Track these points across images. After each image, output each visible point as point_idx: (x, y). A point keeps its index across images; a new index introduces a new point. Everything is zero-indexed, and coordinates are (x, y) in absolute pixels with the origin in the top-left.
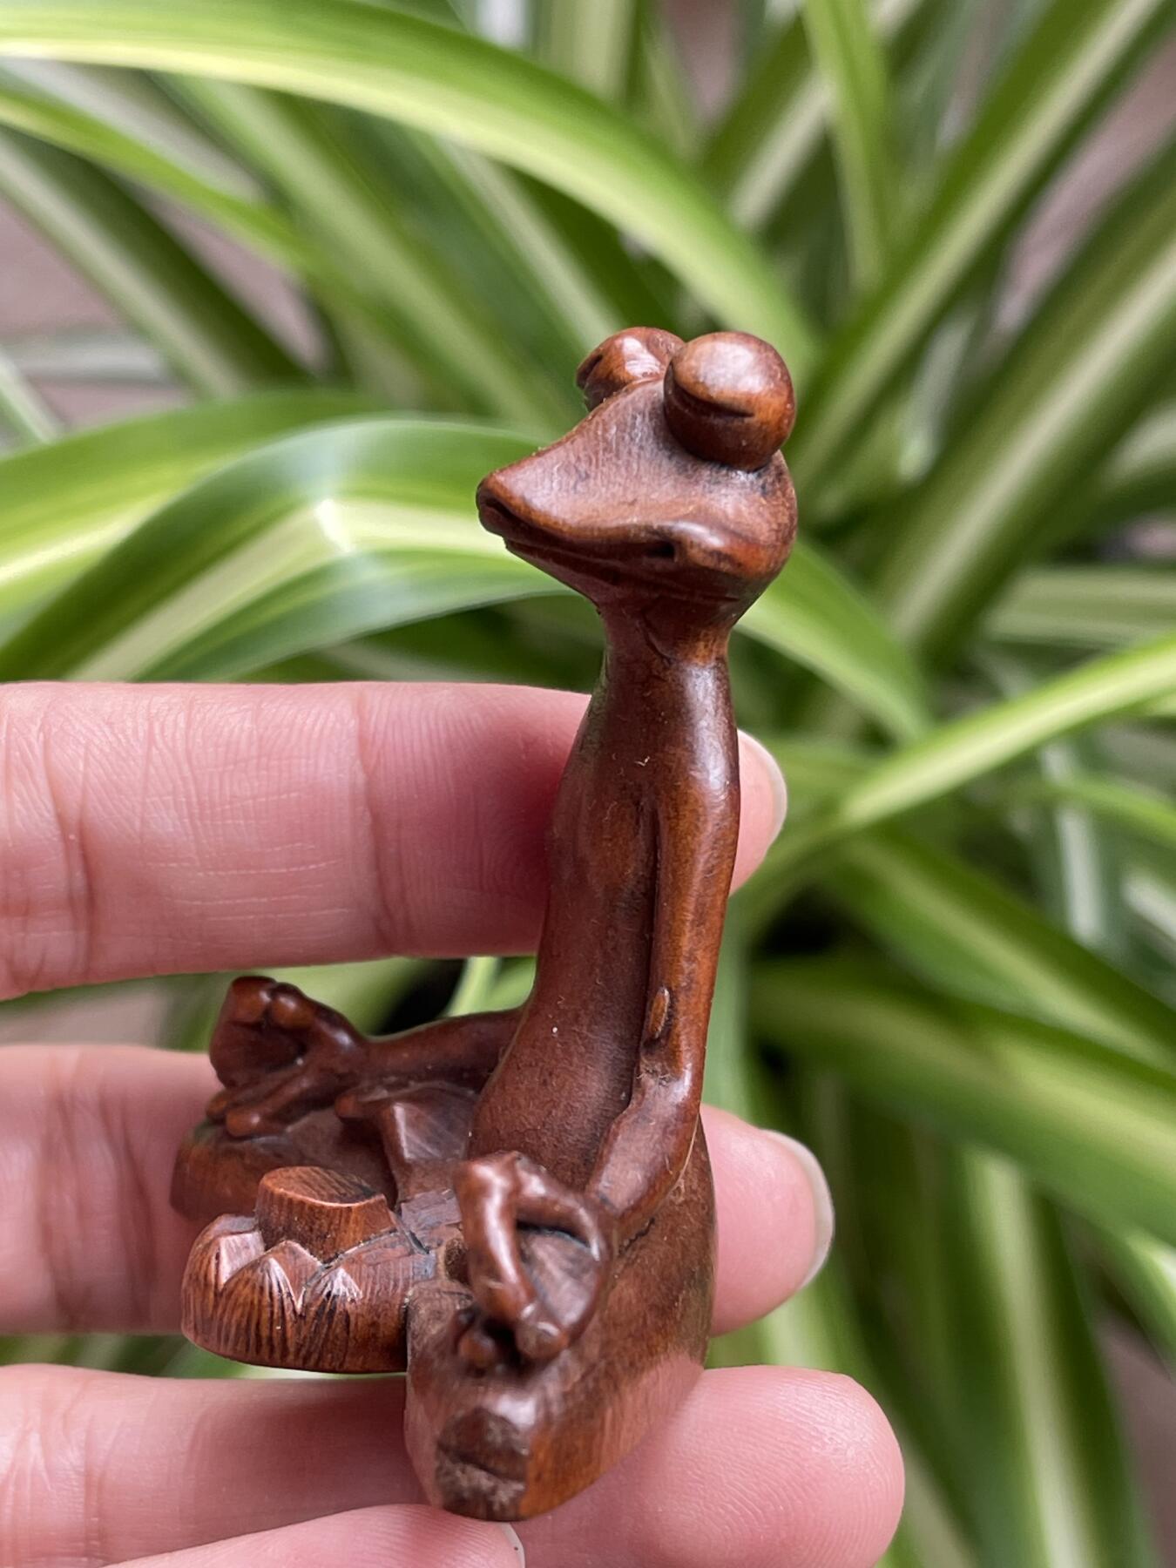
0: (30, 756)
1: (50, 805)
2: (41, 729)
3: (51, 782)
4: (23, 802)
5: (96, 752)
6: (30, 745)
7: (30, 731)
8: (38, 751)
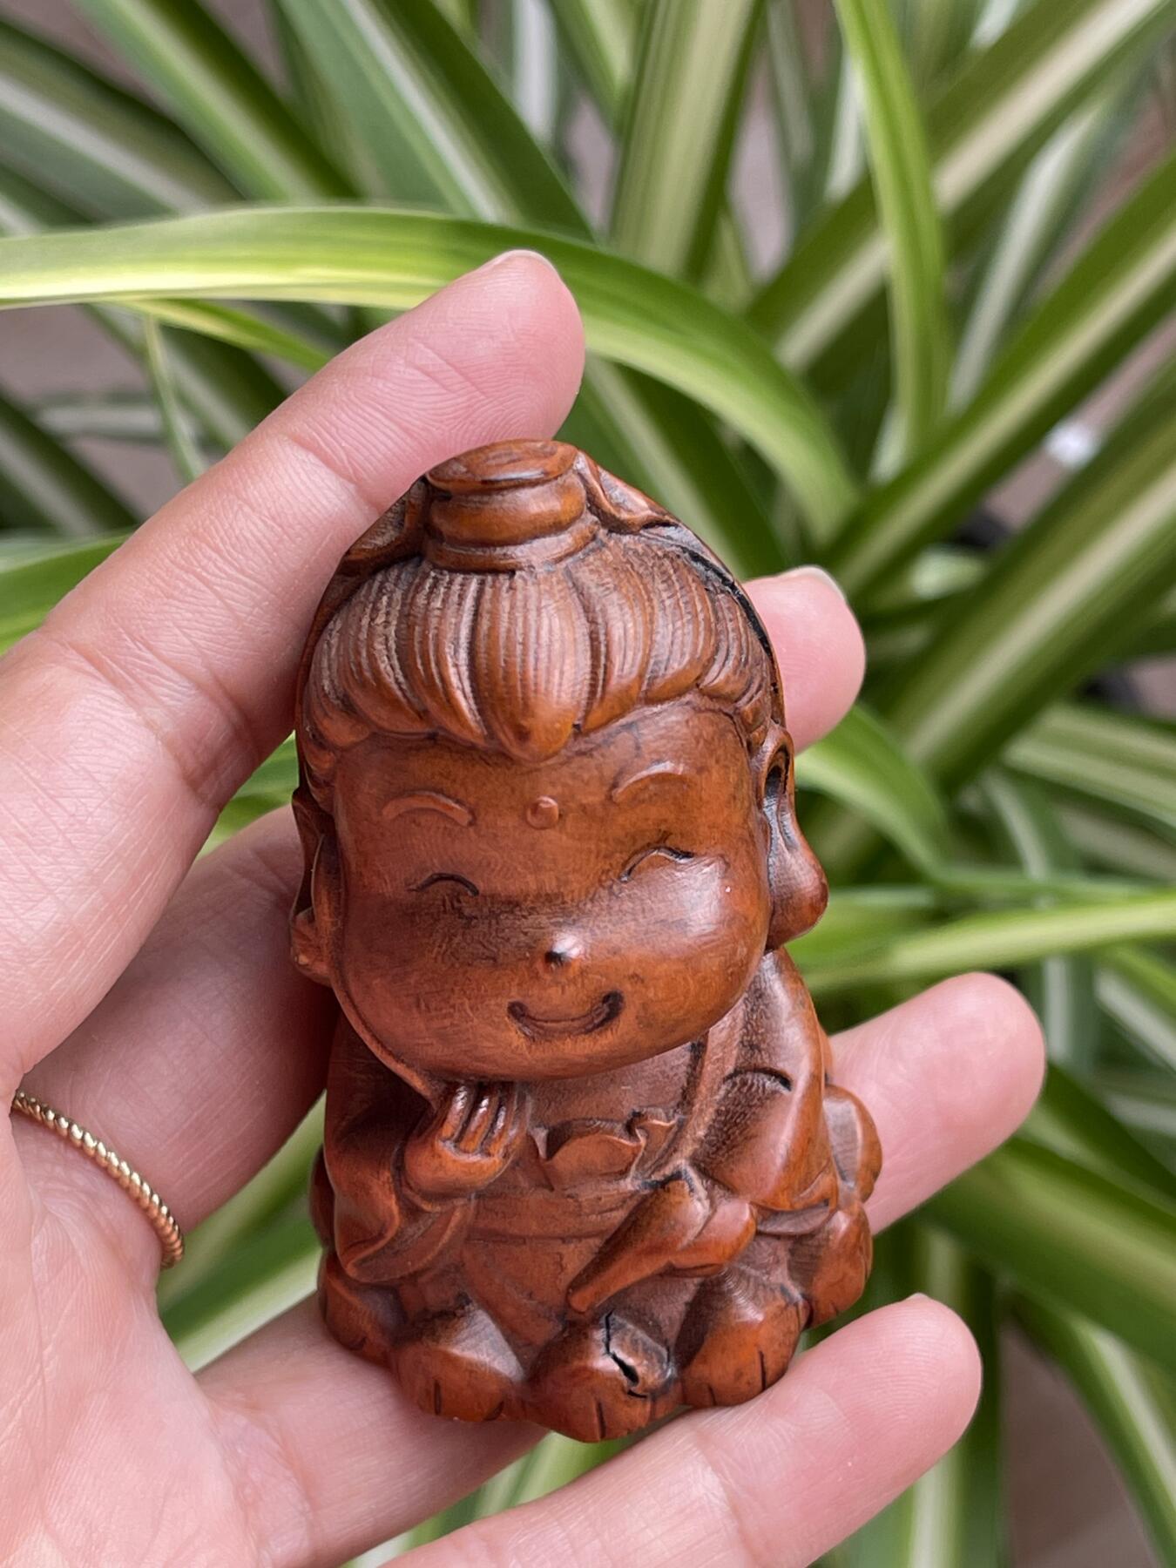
0: (146, 664)
1: (187, 684)
2: (134, 640)
3: (175, 668)
4: (172, 698)
5: (185, 623)
6: (139, 657)
7: (129, 648)
8: (149, 656)
